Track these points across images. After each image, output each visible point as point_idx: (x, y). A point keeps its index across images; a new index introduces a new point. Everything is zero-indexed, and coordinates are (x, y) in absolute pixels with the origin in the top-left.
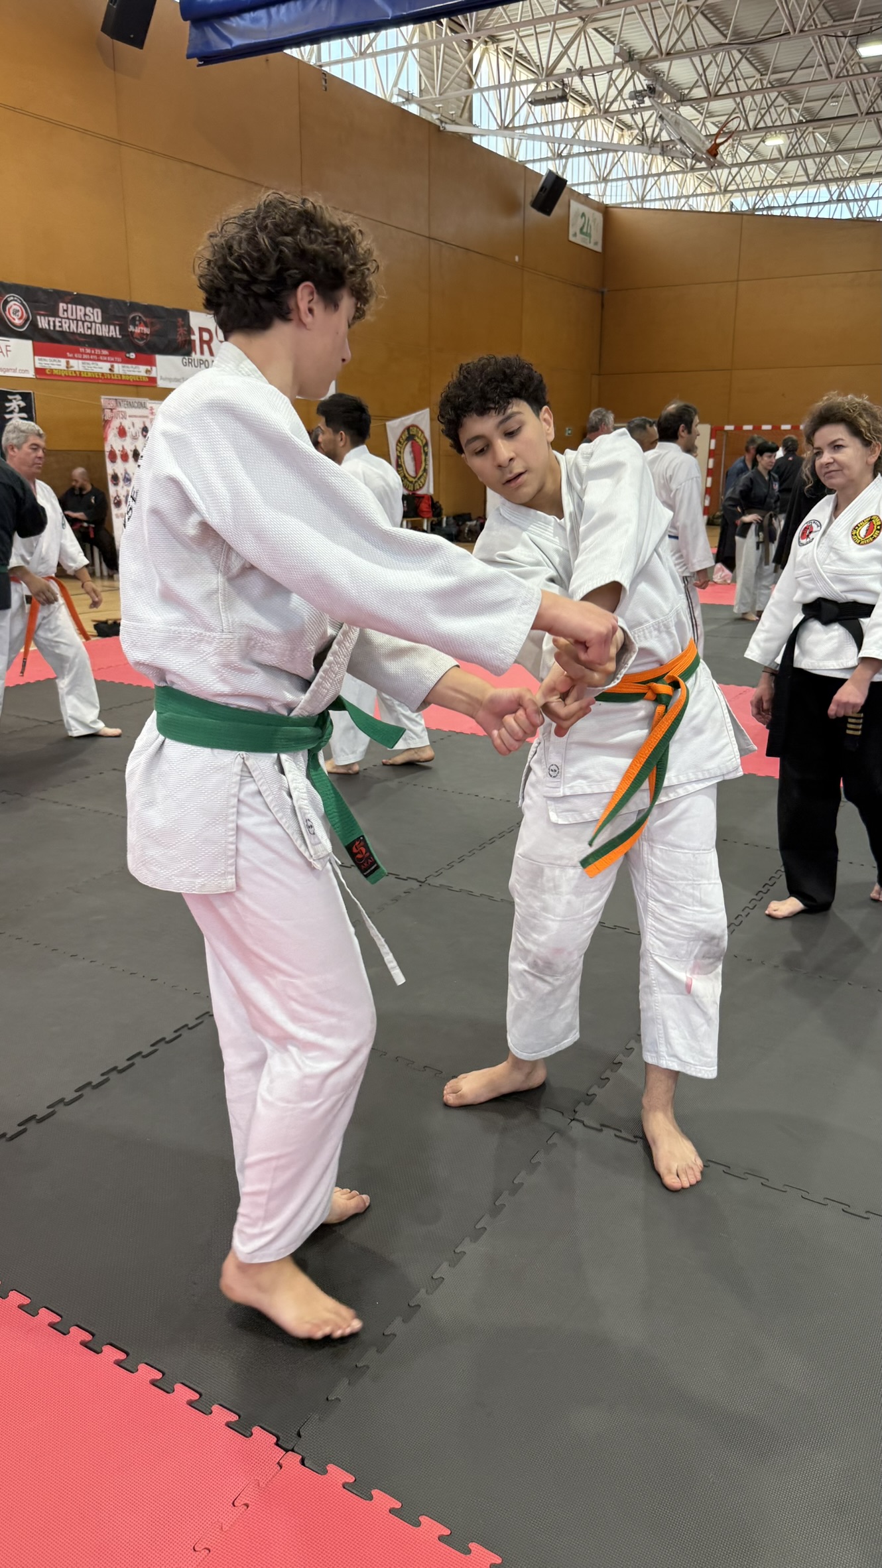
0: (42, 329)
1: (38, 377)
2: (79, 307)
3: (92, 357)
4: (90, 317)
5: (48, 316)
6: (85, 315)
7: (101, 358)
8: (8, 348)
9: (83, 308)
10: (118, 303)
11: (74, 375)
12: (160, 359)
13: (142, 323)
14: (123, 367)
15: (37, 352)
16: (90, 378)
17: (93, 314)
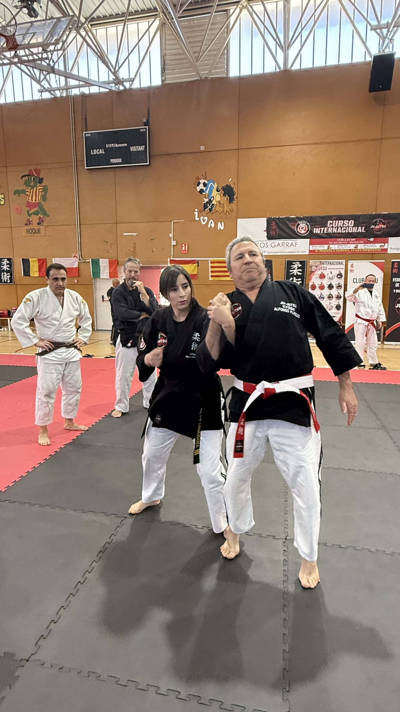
0: (316, 233)
1: (310, 254)
2: (340, 221)
3: (344, 243)
4: (346, 225)
5: (320, 227)
6: (343, 224)
7: (350, 242)
8: (296, 243)
9: (342, 221)
10: (364, 216)
11: (331, 251)
12: (391, 239)
13: (381, 223)
14: (364, 245)
15: (310, 244)
16: (341, 252)
17: (348, 223)
